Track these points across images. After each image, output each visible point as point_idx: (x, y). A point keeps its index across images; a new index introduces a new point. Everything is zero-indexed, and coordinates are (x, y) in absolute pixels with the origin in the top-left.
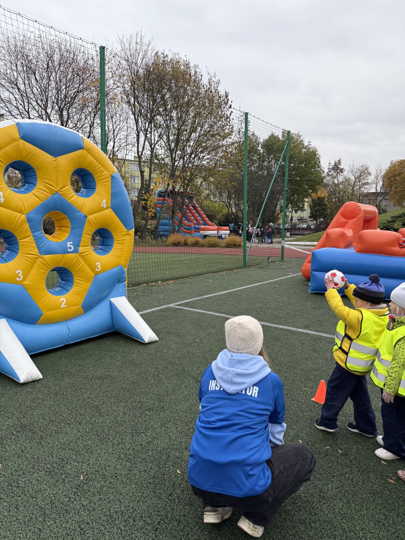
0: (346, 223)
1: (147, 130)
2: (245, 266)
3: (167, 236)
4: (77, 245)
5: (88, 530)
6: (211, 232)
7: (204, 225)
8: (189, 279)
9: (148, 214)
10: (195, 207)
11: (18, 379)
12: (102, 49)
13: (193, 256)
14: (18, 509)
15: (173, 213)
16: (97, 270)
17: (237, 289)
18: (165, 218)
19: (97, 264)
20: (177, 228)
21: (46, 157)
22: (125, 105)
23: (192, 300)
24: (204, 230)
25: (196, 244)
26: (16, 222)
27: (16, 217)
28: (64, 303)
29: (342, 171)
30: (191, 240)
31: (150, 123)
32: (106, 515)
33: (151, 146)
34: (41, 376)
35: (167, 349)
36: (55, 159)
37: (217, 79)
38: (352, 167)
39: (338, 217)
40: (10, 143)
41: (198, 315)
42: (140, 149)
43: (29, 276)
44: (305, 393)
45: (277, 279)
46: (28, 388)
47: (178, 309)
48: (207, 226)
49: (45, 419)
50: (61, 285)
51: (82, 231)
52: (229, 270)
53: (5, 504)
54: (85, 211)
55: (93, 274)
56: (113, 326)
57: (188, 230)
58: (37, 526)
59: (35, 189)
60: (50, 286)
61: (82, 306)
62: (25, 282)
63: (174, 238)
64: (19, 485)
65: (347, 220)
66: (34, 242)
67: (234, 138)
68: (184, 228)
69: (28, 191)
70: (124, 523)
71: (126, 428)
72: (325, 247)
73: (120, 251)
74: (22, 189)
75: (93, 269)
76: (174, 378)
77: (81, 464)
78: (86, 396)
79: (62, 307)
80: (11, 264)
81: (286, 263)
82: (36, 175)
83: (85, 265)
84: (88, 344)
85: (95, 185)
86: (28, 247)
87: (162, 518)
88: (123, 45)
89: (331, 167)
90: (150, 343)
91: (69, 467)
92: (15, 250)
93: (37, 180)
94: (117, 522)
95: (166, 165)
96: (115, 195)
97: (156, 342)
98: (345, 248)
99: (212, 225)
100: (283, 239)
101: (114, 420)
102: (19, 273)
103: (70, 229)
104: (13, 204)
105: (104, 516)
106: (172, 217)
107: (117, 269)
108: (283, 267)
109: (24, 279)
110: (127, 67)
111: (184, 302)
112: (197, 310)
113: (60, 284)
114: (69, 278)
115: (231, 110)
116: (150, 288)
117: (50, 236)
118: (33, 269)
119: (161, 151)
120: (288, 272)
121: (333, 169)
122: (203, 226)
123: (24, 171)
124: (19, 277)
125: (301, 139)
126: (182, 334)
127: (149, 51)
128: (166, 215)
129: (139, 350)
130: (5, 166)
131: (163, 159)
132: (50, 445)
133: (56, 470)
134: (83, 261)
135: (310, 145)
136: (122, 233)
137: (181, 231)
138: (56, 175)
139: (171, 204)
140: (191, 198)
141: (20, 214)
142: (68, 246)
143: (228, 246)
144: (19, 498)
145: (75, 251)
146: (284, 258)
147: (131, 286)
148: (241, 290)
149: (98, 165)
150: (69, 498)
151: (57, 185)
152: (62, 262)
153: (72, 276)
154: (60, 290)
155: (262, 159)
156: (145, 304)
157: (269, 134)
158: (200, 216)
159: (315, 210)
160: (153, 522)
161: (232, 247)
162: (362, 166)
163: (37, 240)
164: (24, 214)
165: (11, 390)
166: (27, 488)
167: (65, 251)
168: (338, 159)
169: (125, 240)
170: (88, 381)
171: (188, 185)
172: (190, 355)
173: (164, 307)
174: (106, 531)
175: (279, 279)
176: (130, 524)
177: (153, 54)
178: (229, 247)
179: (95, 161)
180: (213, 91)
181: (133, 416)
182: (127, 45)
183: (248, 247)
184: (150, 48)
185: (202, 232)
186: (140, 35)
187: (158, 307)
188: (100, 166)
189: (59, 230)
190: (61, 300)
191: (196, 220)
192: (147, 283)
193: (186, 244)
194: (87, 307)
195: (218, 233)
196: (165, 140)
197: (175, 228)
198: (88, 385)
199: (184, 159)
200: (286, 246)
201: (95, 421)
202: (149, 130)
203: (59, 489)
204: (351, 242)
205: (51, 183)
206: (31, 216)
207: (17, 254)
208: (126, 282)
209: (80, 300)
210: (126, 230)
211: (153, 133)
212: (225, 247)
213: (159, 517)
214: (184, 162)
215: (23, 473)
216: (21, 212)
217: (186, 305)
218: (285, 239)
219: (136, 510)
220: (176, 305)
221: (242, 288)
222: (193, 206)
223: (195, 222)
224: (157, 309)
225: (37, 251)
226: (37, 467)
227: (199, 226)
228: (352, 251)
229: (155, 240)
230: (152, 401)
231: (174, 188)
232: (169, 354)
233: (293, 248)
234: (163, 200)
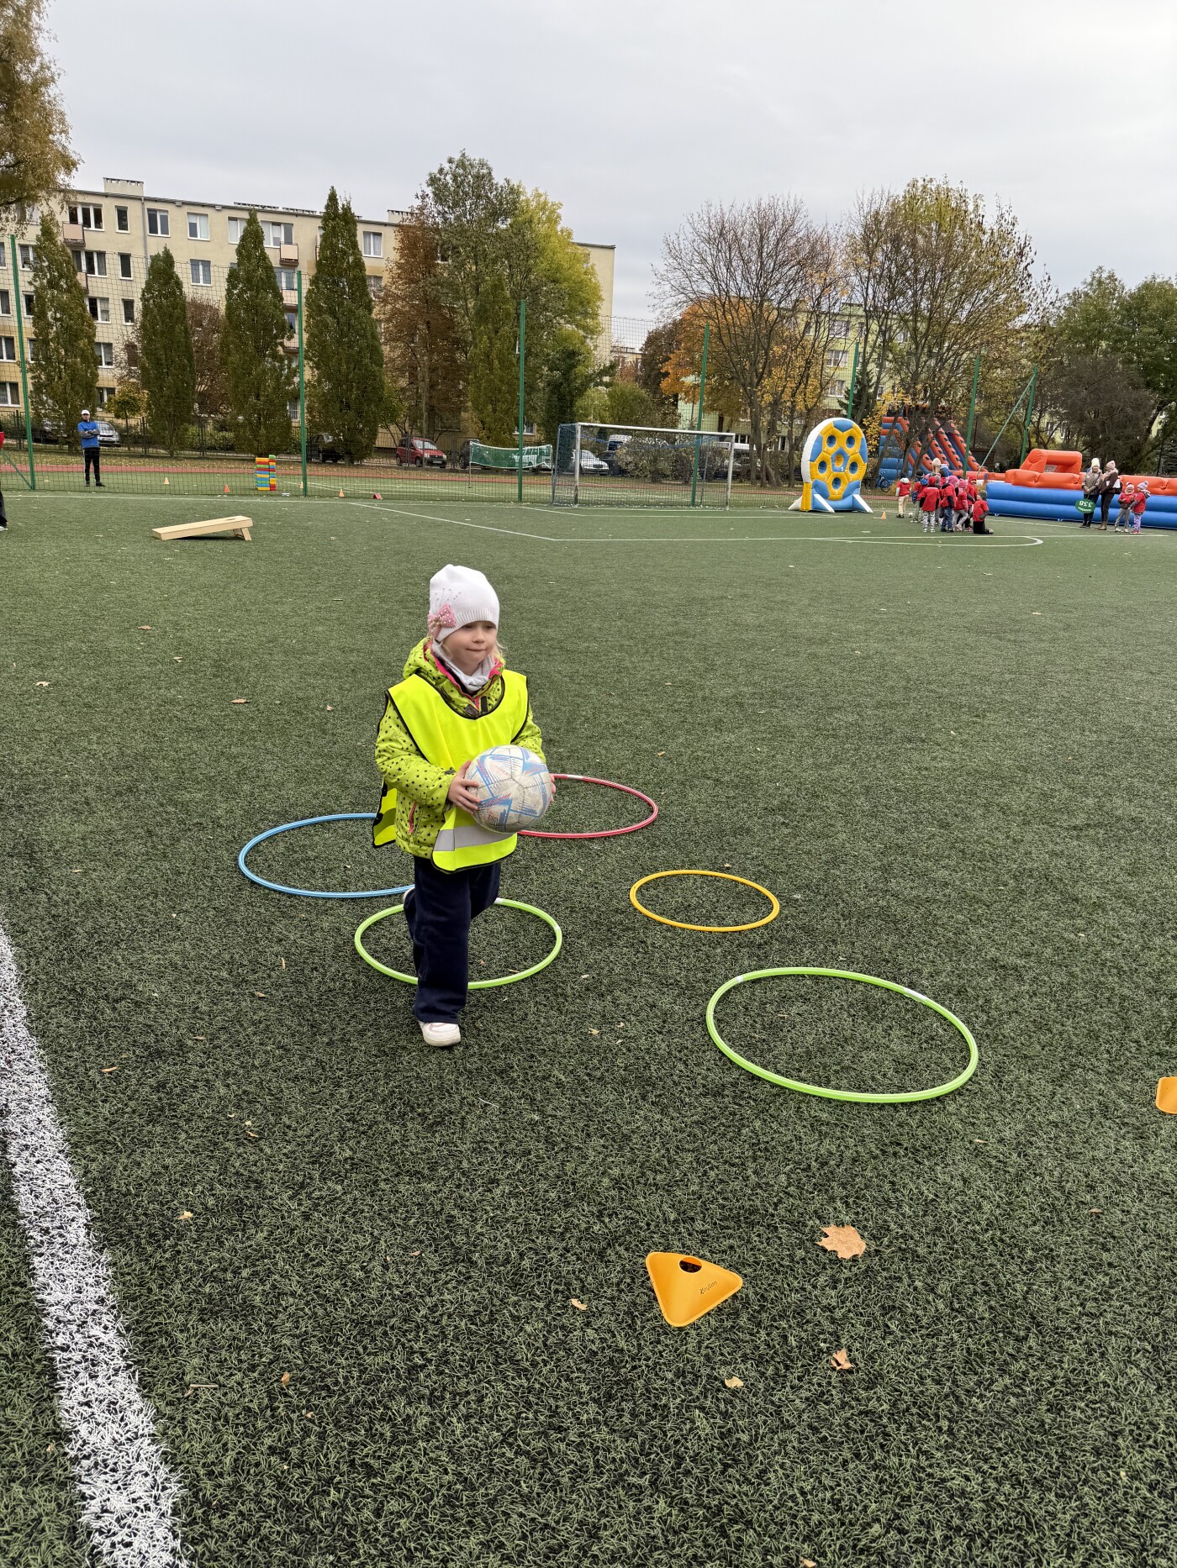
4: (844, 469)
10: (951, 436)
15: (908, 445)
18: (892, 455)
26: (827, 458)
51: (847, 463)
73: (860, 472)
86: (829, 469)
99: (980, 470)
103: (843, 462)
107: (857, 481)
139: (907, 428)
140: (944, 419)
141: (829, 456)
158: (959, 450)
169: (862, 467)
189: (840, 462)
208: (860, 487)
222: (946, 434)
234: (895, 421)
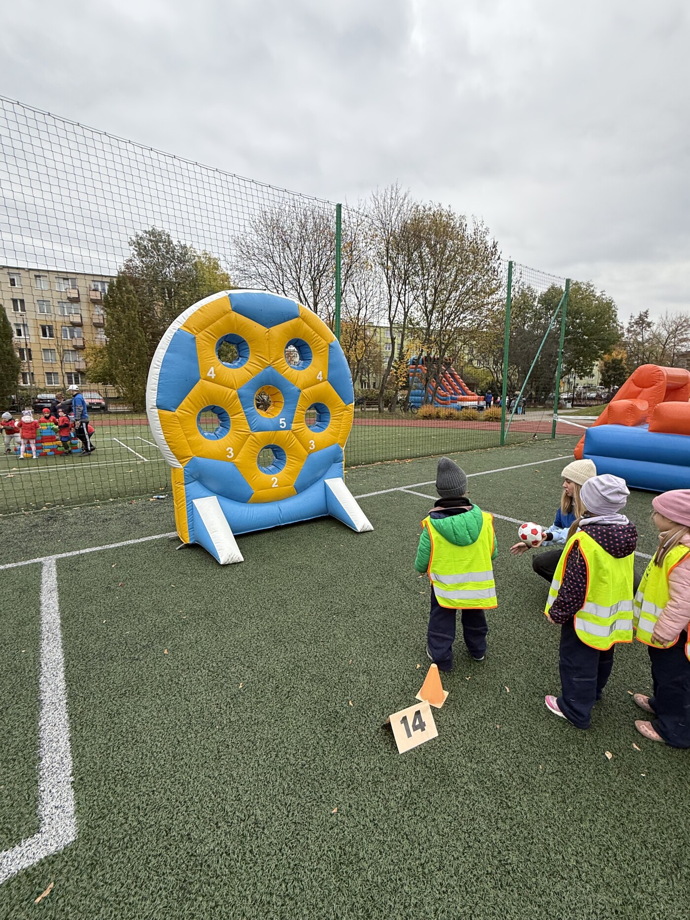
0: (639, 392)
1: (399, 293)
2: (502, 444)
3: (417, 408)
4: (290, 422)
5: (224, 755)
6: (472, 402)
7: (463, 395)
8: (431, 459)
9: (398, 383)
10: (453, 375)
11: (219, 559)
12: (339, 206)
13: (444, 431)
14: (167, 710)
15: (427, 380)
16: (310, 448)
17: (484, 473)
18: (417, 388)
19: (310, 442)
20: (430, 398)
21: (259, 328)
22: (379, 269)
23: (426, 483)
24: (461, 400)
25: (449, 417)
26: (227, 397)
27: (227, 393)
28: (275, 483)
29: (649, 325)
30: (443, 412)
31: (404, 283)
32: (250, 741)
33: (405, 309)
34: (242, 559)
35: (380, 541)
36: (268, 330)
37: (484, 227)
38: (665, 319)
39: (628, 385)
40: (222, 316)
41: (428, 503)
42: (393, 313)
43: (240, 453)
44: (538, 619)
45: (541, 462)
46: (227, 571)
47: (407, 493)
48: (467, 396)
49: (230, 608)
50: (274, 464)
51: (296, 407)
52: (481, 449)
53: (159, 702)
54: (299, 385)
55: (306, 452)
56: (327, 510)
57: (444, 402)
58: (178, 737)
59: (248, 363)
60: (262, 463)
61: (295, 487)
62: (236, 460)
63: (424, 410)
64: (180, 682)
65: (640, 389)
66: (245, 418)
67: (502, 294)
68: (438, 398)
69: (241, 364)
70: (265, 757)
71: (306, 633)
72: (606, 423)
73: (337, 428)
74: (236, 364)
75: (307, 449)
76: (377, 578)
77: (246, 669)
78: (278, 586)
79: (273, 486)
80: (221, 441)
81: (557, 441)
82: (248, 348)
83: (298, 443)
84: (300, 527)
85: (312, 356)
86: (239, 424)
87: (309, 760)
88: (377, 203)
89: (633, 321)
90: (361, 533)
91: (233, 670)
92: (228, 427)
93: (249, 354)
94: (257, 753)
95: (421, 329)
96: (332, 366)
97: (371, 531)
98: (633, 426)
99: (472, 395)
100: (555, 412)
101: (297, 621)
102: (230, 450)
103: (283, 404)
104: (224, 379)
105: (248, 740)
106: (426, 385)
107: (333, 447)
108: (552, 447)
109: (235, 457)
110: (380, 226)
111: (416, 485)
112: (428, 497)
113: (274, 462)
114: (282, 456)
115: (499, 262)
116: (384, 467)
117: (264, 412)
118: (244, 447)
119: (417, 314)
120: (558, 453)
121: (636, 323)
122: (461, 396)
123: (238, 344)
124: (230, 455)
125: (592, 288)
126: (403, 525)
127: (405, 206)
128: (419, 385)
129: (349, 540)
130: (217, 341)
131: (418, 324)
132: (224, 640)
133: (220, 671)
134: (296, 439)
135: (605, 295)
136: (339, 408)
137: (436, 402)
138: (269, 347)
139: (426, 372)
140: (448, 365)
141: (232, 390)
142: (281, 422)
143: (489, 419)
144: (173, 698)
145: (288, 428)
146: (556, 435)
147: (365, 464)
148: (490, 473)
149: (314, 334)
150: (221, 708)
151: (270, 358)
152: (275, 439)
153: (285, 454)
154: (273, 469)
155: (537, 315)
156: (372, 485)
157: (549, 285)
158: (459, 384)
159: (608, 376)
160: (297, 762)
161: (492, 421)
162: (680, 318)
163: (248, 416)
164: (235, 389)
165: (211, 569)
166: (185, 687)
167: (277, 428)
168: (645, 311)
169: (342, 415)
170: (286, 569)
171: (445, 350)
172: (404, 551)
173: (392, 490)
174: (243, 761)
175: (543, 462)
176: (271, 759)
177: (409, 208)
178: (488, 421)
179: (311, 330)
180: (479, 242)
181: (318, 619)
182: (381, 202)
183: (508, 421)
184: (406, 201)
185: (460, 403)
186: (395, 189)
187: (385, 490)
188: (316, 335)
189: (274, 405)
190: (273, 479)
191: (453, 389)
192: (382, 461)
193: (438, 417)
194: (300, 488)
195: (478, 404)
196: (422, 302)
197: (428, 398)
198: (284, 574)
199: (442, 321)
200: (560, 420)
201: (277, 618)
202: (403, 292)
203: (214, 695)
204: (646, 417)
205: (263, 356)
206: (242, 391)
207: (228, 431)
208: (343, 462)
209: (293, 481)
210: (345, 404)
211: (407, 295)
212: (484, 421)
213: (305, 759)
214: (441, 324)
215: (188, 668)
216: (232, 387)
217: (418, 489)
218: (559, 411)
219: (283, 742)
220: (407, 489)
221: (492, 471)
222: (449, 374)
223: (453, 392)
224: (384, 491)
225: (249, 427)
226: (203, 663)
227: (458, 397)
228: (643, 430)
229: (405, 411)
230: (345, 603)
231: (429, 355)
232: (380, 547)
233: (569, 423)
234: (415, 368)
